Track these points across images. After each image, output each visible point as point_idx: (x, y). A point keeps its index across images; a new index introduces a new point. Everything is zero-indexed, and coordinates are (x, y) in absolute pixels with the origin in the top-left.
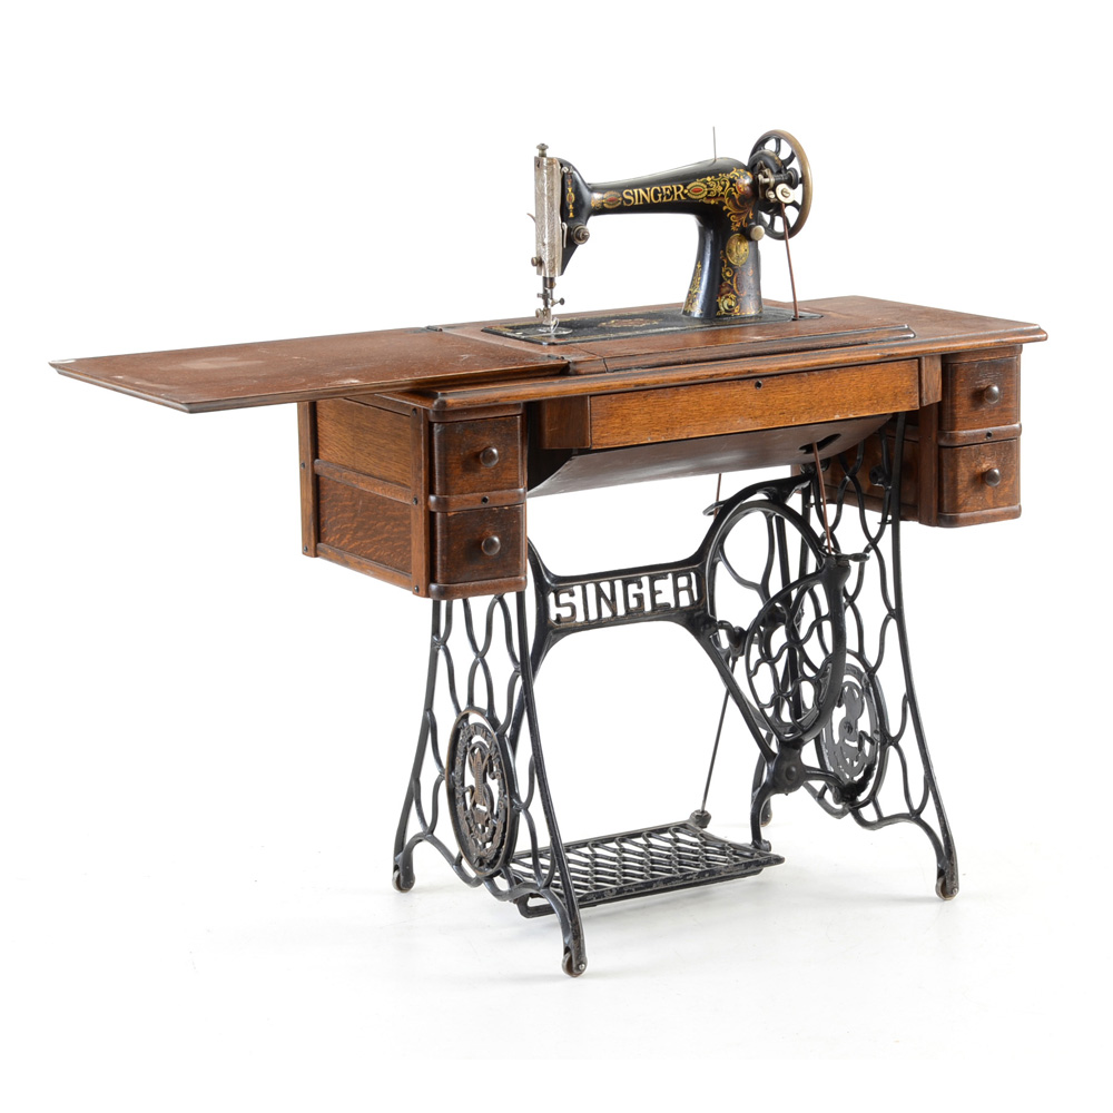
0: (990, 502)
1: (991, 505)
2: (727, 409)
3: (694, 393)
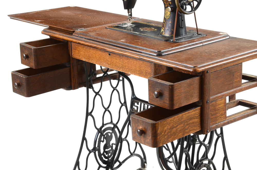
2: (102, 58)
3: (94, 50)
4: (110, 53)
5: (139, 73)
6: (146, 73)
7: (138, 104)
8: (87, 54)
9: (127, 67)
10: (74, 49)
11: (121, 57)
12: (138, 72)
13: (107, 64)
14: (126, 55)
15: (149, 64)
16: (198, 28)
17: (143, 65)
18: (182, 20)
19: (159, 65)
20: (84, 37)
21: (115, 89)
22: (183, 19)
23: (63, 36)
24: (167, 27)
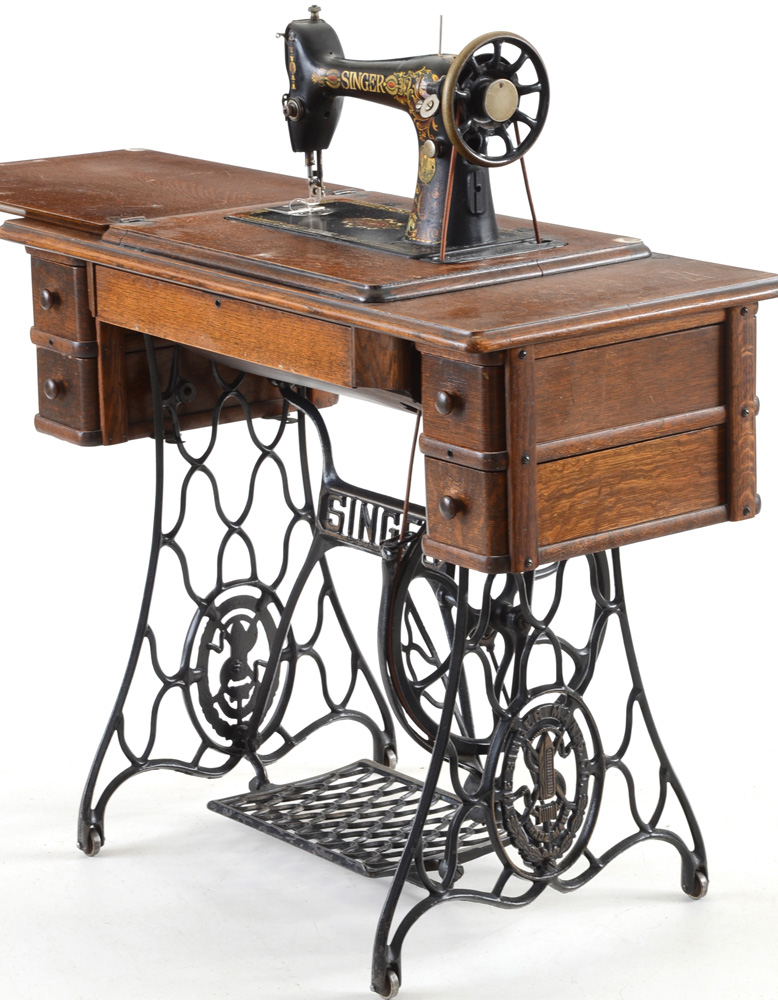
0: (459, 538)
1: (461, 543)
2: (194, 319)
3: (169, 292)
4: (220, 300)
5: (311, 365)
6: (331, 363)
7: (344, 504)
8: (145, 305)
9: (271, 347)
10: (104, 291)
11: (254, 312)
12: (306, 362)
13: (211, 340)
14: (267, 302)
15: (337, 331)
16: (538, 219)
17: (322, 336)
18: (478, 189)
19: (370, 332)
20: (139, 245)
21: (267, 452)
22: (479, 185)
23: (69, 241)
24: (427, 212)
